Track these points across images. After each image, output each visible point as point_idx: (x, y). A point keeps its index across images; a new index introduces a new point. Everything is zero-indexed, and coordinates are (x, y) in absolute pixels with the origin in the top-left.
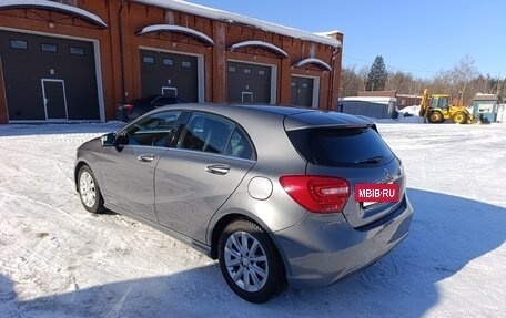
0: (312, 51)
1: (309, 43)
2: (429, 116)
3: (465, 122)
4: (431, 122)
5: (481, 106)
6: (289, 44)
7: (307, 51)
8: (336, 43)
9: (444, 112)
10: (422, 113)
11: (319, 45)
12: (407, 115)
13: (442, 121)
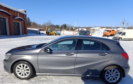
0: (18, 15)
1: (17, 12)
2: (48, 34)
3: (55, 35)
4: (49, 35)
5: (58, 32)
6: (11, 12)
7: (17, 15)
8: (25, 13)
9: (51, 33)
10: (46, 33)
11: (20, 13)
12: (43, 33)
13: (51, 35)
